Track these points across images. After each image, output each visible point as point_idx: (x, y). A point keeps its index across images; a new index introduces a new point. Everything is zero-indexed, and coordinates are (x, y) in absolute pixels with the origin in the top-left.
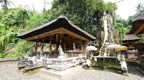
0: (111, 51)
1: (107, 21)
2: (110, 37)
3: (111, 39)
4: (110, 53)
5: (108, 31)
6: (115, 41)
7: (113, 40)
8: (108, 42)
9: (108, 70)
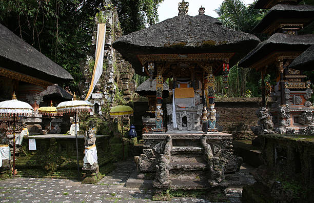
0: (104, 118)
1: (107, 28)
2: (106, 77)
3: (108, 84)
4: (99, 124)
5: (105, 57)
6: (123, 92)
7: (115, 87)
8: (102, 91)
9: (60, 175)
